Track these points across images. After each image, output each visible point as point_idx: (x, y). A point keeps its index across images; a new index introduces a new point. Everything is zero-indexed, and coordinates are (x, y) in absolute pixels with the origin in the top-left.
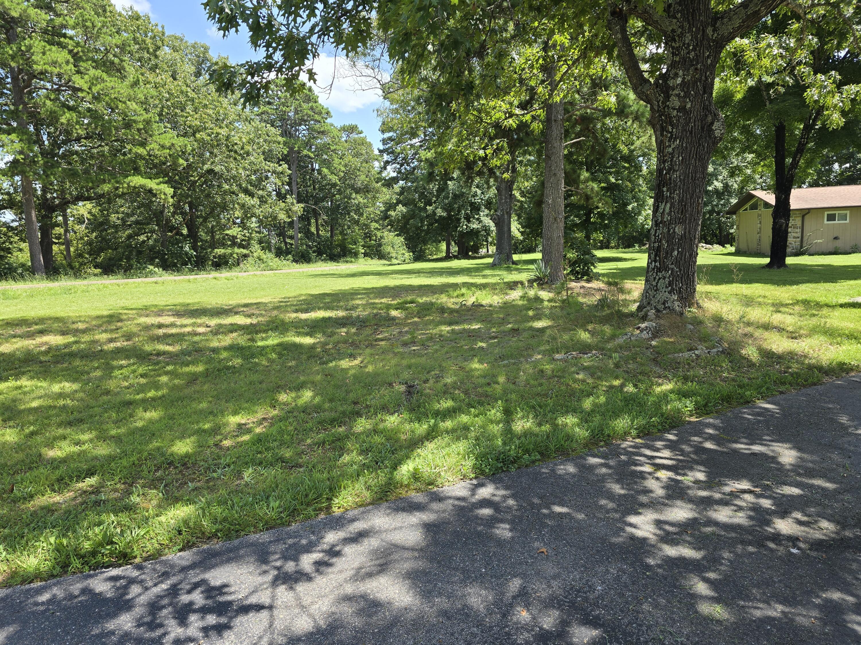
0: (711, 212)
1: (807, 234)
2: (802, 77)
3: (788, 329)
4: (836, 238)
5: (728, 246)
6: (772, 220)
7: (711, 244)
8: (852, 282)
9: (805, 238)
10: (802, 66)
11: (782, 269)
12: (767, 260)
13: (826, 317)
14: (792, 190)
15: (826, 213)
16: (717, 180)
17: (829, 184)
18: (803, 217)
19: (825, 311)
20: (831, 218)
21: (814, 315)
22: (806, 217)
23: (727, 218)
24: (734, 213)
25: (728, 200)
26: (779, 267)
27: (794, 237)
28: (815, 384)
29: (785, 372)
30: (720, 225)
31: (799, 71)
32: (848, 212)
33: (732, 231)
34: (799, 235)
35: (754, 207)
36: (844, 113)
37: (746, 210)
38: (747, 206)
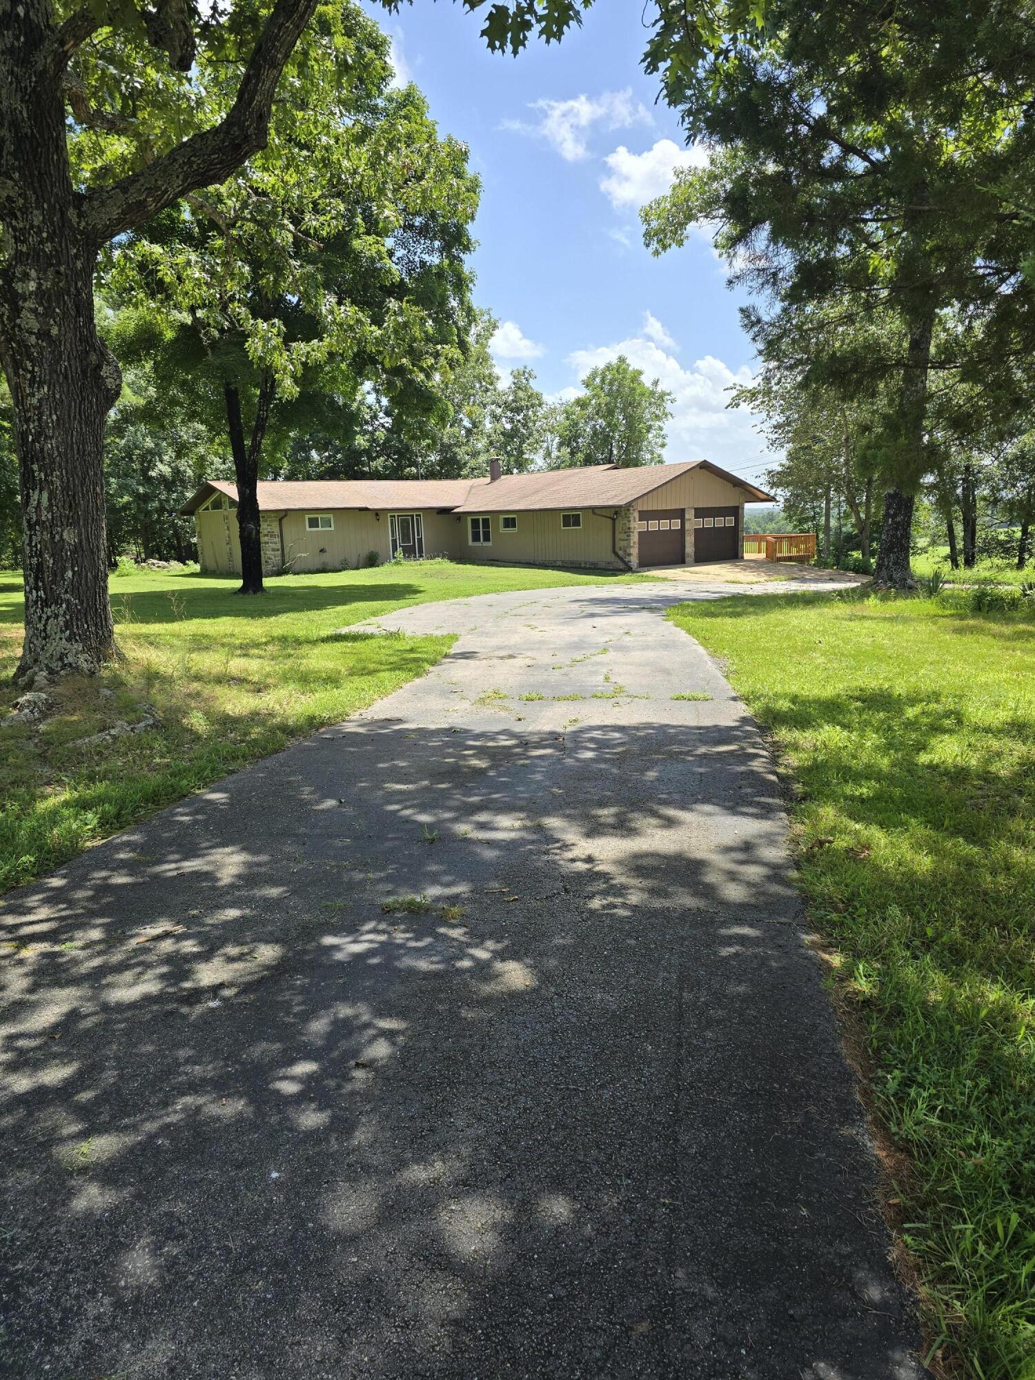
0: (161, 510)
1: (288, 544)
2: (238, 321)
3: (250, 678)
4: (322, 551)
5: (191, 562)
6: (238, 525)
7: (167, 560)
8: (339, 608)
9: (286, 551)
10: (236, 304)
11: (259, 594)
12: (238, 583)
13: (303, 657)
14: (259, 484)
15: (307, 517)
16: (162, 461)
17: (308, 478)
18: (280, 520)
19: (305, 649)
20: (313, 523)
21: (290, 656)
22: (284, 521)
23: (185, 521)
24: (191, 513)
25: (182, 492)
26: (255, 592)
27: (273, 550)
28: (276, 751)
29: (242, 741)
30: (176, 532)
31: (234, 310)
32: (331, 516)
33: (194, 540)
34: (279, 546)
35: (217, 505)
36: (296, 381)
37: (207, 509)
38: (208, 503)
